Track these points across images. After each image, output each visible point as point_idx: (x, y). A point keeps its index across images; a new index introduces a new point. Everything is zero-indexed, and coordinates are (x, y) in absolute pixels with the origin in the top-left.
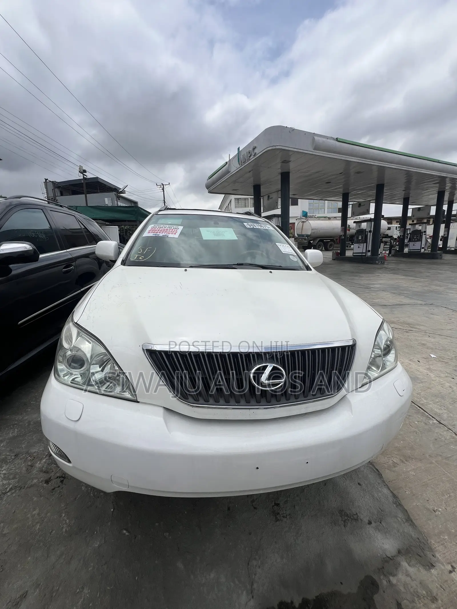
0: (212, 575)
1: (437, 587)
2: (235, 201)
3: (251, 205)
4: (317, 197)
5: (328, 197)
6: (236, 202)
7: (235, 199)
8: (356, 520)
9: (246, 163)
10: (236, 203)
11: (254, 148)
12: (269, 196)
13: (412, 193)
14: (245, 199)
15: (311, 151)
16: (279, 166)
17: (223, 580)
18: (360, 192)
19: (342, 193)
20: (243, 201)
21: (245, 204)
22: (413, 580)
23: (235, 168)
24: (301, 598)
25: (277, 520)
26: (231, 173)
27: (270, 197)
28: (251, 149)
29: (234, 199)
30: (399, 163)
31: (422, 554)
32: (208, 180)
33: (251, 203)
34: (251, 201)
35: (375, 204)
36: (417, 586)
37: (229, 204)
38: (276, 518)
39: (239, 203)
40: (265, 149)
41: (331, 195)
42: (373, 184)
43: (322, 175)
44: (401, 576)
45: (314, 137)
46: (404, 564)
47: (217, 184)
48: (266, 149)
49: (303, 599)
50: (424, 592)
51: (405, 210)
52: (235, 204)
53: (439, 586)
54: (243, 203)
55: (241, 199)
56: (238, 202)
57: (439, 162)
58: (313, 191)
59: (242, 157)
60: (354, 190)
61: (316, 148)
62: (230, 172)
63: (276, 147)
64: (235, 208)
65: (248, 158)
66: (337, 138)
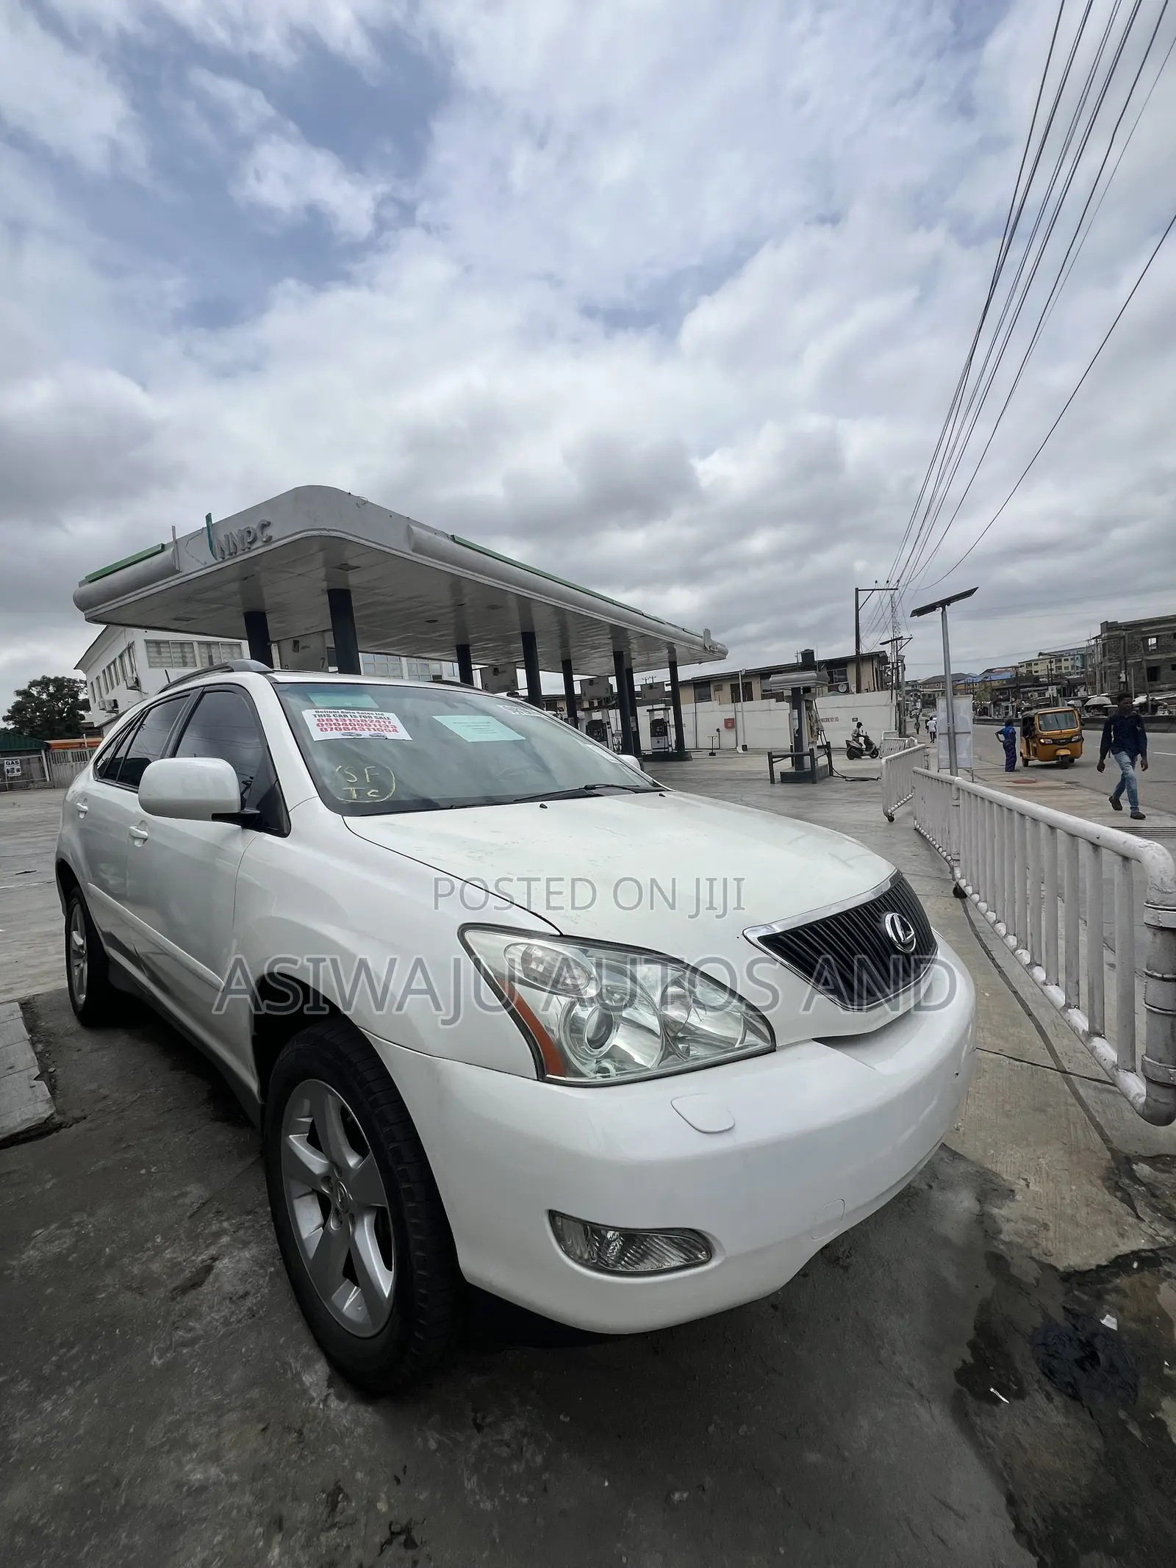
0: (864, 1423)
1: (1036, 1212)
2: (147, 647)
3: (205, 660)
4: (401, 650)
5: (422, 653)
6: (150, 650)
7: (147, 642)
8: (916, 1194)
9: (238, 556)
10: (152, 655)
11: (264, 526)
12: (296, 643)
13: (574, 652)
14: (182, 644)
15: (408, 554)
16: (322, 573)
17: (881, 1415)
18: (490, 645)
19: (455, 644)
20: (174, 650)
21: (184, 657)
22: (1016, 1223)
23: (198, 563)
24: (966, 1346)
25: (846, 1269)
26: (184, 576)
27: (301, 645)
28: (254, 526)
29: (144, 643)
30: (561, 597)
31: (995, 1187)
32: (81, 584)
33: (204, 655)
34: (203, 650)
35: (524, 670)
36: (1024, 1225)
37: (121, 656)
38: (842, 1267)
39: (163, 655)
40: (300, 532)
41: (430, 649)
42: (516, 630)
43: (420, 604)
44: (1006, 1227)
45: (409, 526)
46: (995, 1211)
47: (124, 600)
48: (305, 533)
49: (968, 1344)
50: (1035, 1226)
51: (569, 684)
52: (149, 657)
53: (1035, 1209)
54: (175, 655)
55: (167, 642)
56: (159, 652)
57: (612, 602)
58: (396, 636)
59: (222, 538)
60: (479, 640)
61: (418, 549)
62: (179, 572)
63: (331, 532)
64: (150, 667)
65: (246, 545)
66: (453, 536)
